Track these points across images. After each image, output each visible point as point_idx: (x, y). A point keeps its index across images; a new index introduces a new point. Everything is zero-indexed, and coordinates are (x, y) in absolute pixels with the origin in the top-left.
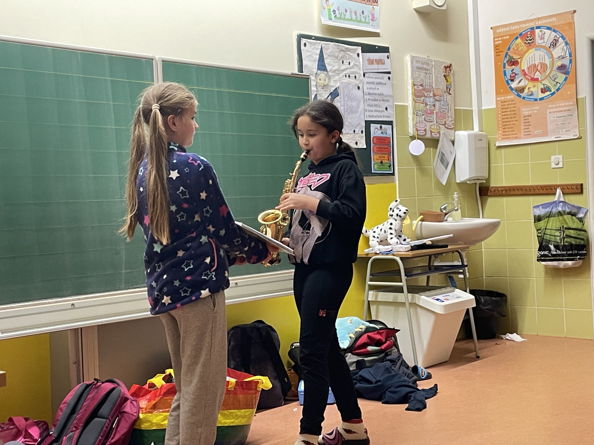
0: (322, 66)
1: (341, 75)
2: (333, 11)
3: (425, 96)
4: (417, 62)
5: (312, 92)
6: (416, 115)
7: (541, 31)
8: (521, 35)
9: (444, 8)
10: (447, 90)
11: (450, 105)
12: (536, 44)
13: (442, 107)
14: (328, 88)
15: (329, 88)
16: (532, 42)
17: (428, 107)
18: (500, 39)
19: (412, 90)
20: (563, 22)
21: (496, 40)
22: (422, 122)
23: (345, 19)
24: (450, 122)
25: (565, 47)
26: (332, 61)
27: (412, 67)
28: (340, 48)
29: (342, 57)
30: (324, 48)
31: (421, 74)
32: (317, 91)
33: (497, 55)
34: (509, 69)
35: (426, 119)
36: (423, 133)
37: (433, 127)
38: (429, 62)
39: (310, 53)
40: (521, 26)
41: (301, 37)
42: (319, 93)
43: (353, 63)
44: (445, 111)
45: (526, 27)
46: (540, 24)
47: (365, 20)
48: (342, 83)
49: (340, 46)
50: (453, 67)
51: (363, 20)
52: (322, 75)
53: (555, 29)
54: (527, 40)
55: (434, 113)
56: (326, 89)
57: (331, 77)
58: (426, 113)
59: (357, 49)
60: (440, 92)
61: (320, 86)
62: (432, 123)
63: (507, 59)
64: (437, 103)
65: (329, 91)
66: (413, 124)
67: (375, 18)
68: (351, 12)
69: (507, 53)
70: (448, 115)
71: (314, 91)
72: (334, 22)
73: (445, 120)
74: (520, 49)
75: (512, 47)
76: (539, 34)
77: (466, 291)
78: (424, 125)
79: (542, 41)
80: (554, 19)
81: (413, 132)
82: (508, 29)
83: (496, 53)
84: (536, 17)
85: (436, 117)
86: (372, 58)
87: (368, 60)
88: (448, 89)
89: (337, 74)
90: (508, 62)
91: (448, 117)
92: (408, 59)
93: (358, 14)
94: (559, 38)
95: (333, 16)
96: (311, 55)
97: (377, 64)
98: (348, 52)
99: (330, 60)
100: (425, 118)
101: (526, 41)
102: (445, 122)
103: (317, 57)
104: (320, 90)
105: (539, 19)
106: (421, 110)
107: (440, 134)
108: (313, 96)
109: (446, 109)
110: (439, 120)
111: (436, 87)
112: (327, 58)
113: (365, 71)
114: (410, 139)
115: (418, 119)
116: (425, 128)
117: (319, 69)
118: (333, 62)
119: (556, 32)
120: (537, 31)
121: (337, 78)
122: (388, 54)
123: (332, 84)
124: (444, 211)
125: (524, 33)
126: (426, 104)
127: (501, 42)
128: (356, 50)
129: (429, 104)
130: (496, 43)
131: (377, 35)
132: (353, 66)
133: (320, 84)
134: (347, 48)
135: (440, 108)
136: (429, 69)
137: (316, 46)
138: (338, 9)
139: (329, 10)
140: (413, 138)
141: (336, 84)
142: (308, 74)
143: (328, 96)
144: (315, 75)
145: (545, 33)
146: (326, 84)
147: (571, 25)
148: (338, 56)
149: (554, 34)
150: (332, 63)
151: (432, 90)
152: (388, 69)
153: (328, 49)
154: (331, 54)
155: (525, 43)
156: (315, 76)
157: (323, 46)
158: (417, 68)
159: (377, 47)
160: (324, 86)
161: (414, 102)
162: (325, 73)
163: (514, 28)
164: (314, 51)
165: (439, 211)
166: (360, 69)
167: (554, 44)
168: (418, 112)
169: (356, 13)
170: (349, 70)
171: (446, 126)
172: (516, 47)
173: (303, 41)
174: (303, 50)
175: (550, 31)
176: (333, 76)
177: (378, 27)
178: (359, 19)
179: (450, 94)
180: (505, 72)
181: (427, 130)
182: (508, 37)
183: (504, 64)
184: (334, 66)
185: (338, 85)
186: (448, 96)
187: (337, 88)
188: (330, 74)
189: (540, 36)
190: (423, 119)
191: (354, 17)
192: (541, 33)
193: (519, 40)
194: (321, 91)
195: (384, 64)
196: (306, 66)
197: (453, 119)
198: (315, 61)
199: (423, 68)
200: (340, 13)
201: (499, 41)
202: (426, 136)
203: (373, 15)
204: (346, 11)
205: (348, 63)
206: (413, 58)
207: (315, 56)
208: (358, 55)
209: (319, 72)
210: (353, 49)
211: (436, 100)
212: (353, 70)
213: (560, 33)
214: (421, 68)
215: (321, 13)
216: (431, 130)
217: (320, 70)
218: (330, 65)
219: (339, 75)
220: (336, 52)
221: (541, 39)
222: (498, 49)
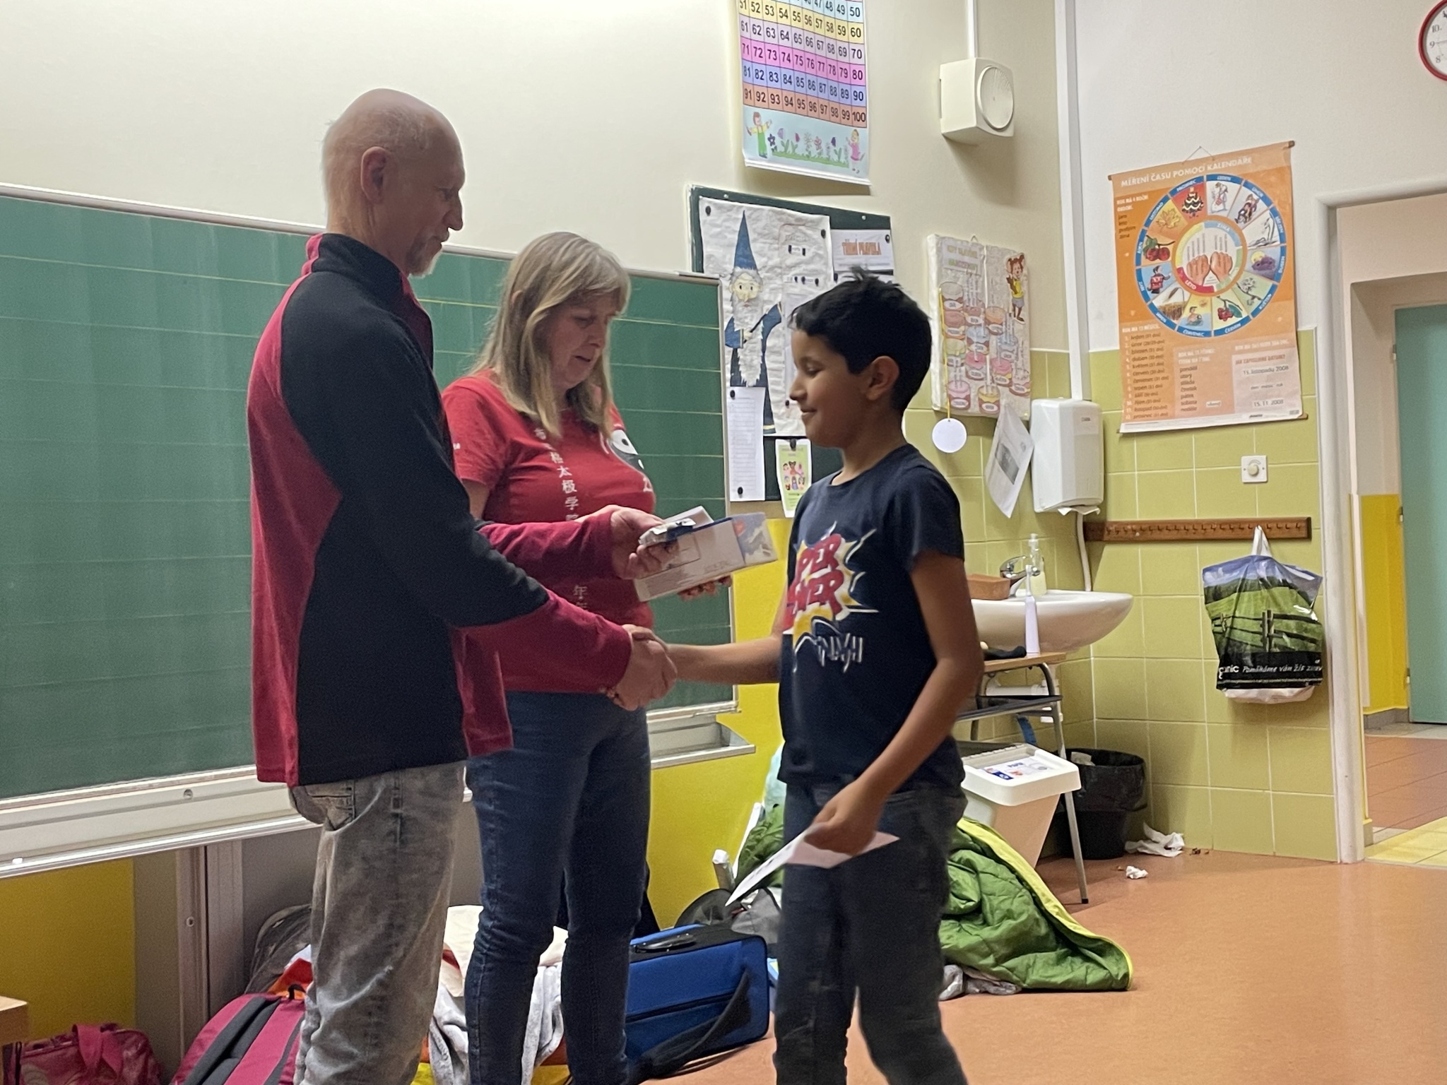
0: (744, 258)
1: (785, 278)
2: (769, 139)
3: (966, 324)
4: (950, 249)
5: (725, 314)
6: (948, 365)
7: (1218, 185)
8: (1174, 192)
9: (1008, 133)
10: (1014, 310)
11: (1020, 343)
12: (1206, 211)
13: (1005, 347)
14: (757, 305)
15: (760, 304)
16: (1198, 210)
17: (973, 347)
18: (1128, 201)
19: (939, 312)
20: (1265, 167)
21: (1118, 202)
22: (961, 381)
23: (795, 156)
24: (1020, 378)
25: (1271, 221)
26: (767, 246)
27: (940, 262)
28: (784, 217)
29: (789, 238)
30: (749, 217)
31: (960, 274)
32: (733, 312)
33: (1122, 237)
34: (1147, 266)
35: (970, 374)
36: (963, 404)
37: (984, 391)
38: (976, 249)
39: (718, 230)
40: (1175, 173)
41: (698, 193)
42: (740, 315)
43: (813, 250)
44: (1010, 357)
45: (1185, 176)
46: (1216, 170)
47: (839, 158)
48: (788, 295)
49: (784, 213)
50: (1028, 261)
51: (835, 158)
52: (746, 276)
53: (1250, 181)
54: (1186, 204)
55: (985, 360)
56: (753, 308)
57: (764, 282)
58: (969, 360)
59: (821, 220)
60: (999, 314)
61: (740, 301)
62: (982, 383)
63: (1144, 246)
64: (993, 340)
65: (759, 310)
66: (941, 384)
67: (860, 157)
68: (808, 141)
69: (1144, 232)
70: (1016, 365)
71: (728, 312)
72: (769, 161)
73: (1009, 376)
74: (1172, 224)
75: (1156, 220)
76: (1213, 193)
77: (1057, 753)
78: (964, 387)
79: (1221, 207)
80: (1247, 160)
81: (942, 401)
82: (1145, 180)
83: (1121, 231)
84: (1206, 155)
85: (991, 370)
86: (852, 241)
87: (844, 244)
88: (1017, 309)
89: (777, 276)
90: (1145, 250)
91: (1017, 369)
92: (930, 241)
93: (823, 146)
94: (1257, 201)
95: (769, 148)
96: (720, 233)
97: (865, 253)
98: (801, 228)
99: (762, 245)
100: (967, 372)
101: (1185, 207)
102: (1010, 379)
103: (736, 237)
104: (740, 309)
105: (1214, 159)
106: (958, 354)
107: (999, 406)
108: (726, 324)
109: (1012, 352)
110: (999, 377)
111: (992, 305)
112: (755, 240)
113: (837, 270)
114: (934, 415)
115: (952, 374)
116: (967, 393)
117: (738, 263)
118: (769, 249)
119: (1250, 189)
120: (1210, 185)
121: (778, 282)
122: (887, 232)
123: (766, 296)
124: (1009, 576)
125: (1180, 188)
126: (970, 342)
127: (1129, 208)
128: (818, 222)
129: (975, 340)
130: (1120, 209)
131: (863, 190)
132: (813, 258)
133: (741, 297)
134: (799, 219)
135: (999, 350)
136: (977, 266)
137: (734, 215)
138: (781, 135)
139: (761, 135)
140: (941, 415)
141: (775, 298)
142: (716, 276)
143: (758, 323)
144: (730, 276)
145: (1226, 190)
146: (753, 296)
147: (1284, 173)
148: (780, 235)
149: (1248, 192)
150: (766, 250)
151: (982, 310)
152: (887, 264)
153: (757, 220)
154: (766, 232)
155: (1184, 210)
156: (731, 279)
157: (746, 214)
158: (951, 262)
159: (864, 217)
160: (748, 301)
161: (943, 337)
162: (752, 272)
163: (1158, 177)
164: (727, 224)
165: (998, 575)
166: (826, 264)
167: (1247, 213)
168: (953, 358)
169: (818, 143)
170: (804, 267)
171: (1013, 388)
172: (1164, 218)
173: (705, 202)
174: (705, 222)
175: (1237, 186)
176: (770, 278)
177: (867, 174)
178: (824, 156)
179: (1022, 320)
180: (1139, 272)
181: (972, 397)
182: (1146, 197)
183: (1138, 256)
184: (769, 258)
185: (779, 299)
186: (1016, 324)
187: (776, 306)
188: (763, 274)
189: (1217, 197)
190: (963, 374)
191: (814, 153)
192: (1217, 190)
193: (1170, 204)
194: (743, 312)
195: (879, 253)
196: (710, 256)
197: (1026, 374)
198: (730, 246)
199: (963, 263)
200: (785, 142)
201: (1126, 205)
202: (969, 411)
203: (855, 147)
204: (798, 139)
205: (801, 252)
206: (941, 241)
207: (729, 236)
208: (823, 233)
209: (738, 269)
210: (812, 221)
211: (991, 333)
212: (812, 267)
213: (1258, 189)
214: (958, 263)
215: (743, 143)
216: (982, 397)
217: (741, 267)
218: (762, 255)
219: (781, 278)
220: (775, 227)
221: (1218, 203)
222: (1125, 223)
